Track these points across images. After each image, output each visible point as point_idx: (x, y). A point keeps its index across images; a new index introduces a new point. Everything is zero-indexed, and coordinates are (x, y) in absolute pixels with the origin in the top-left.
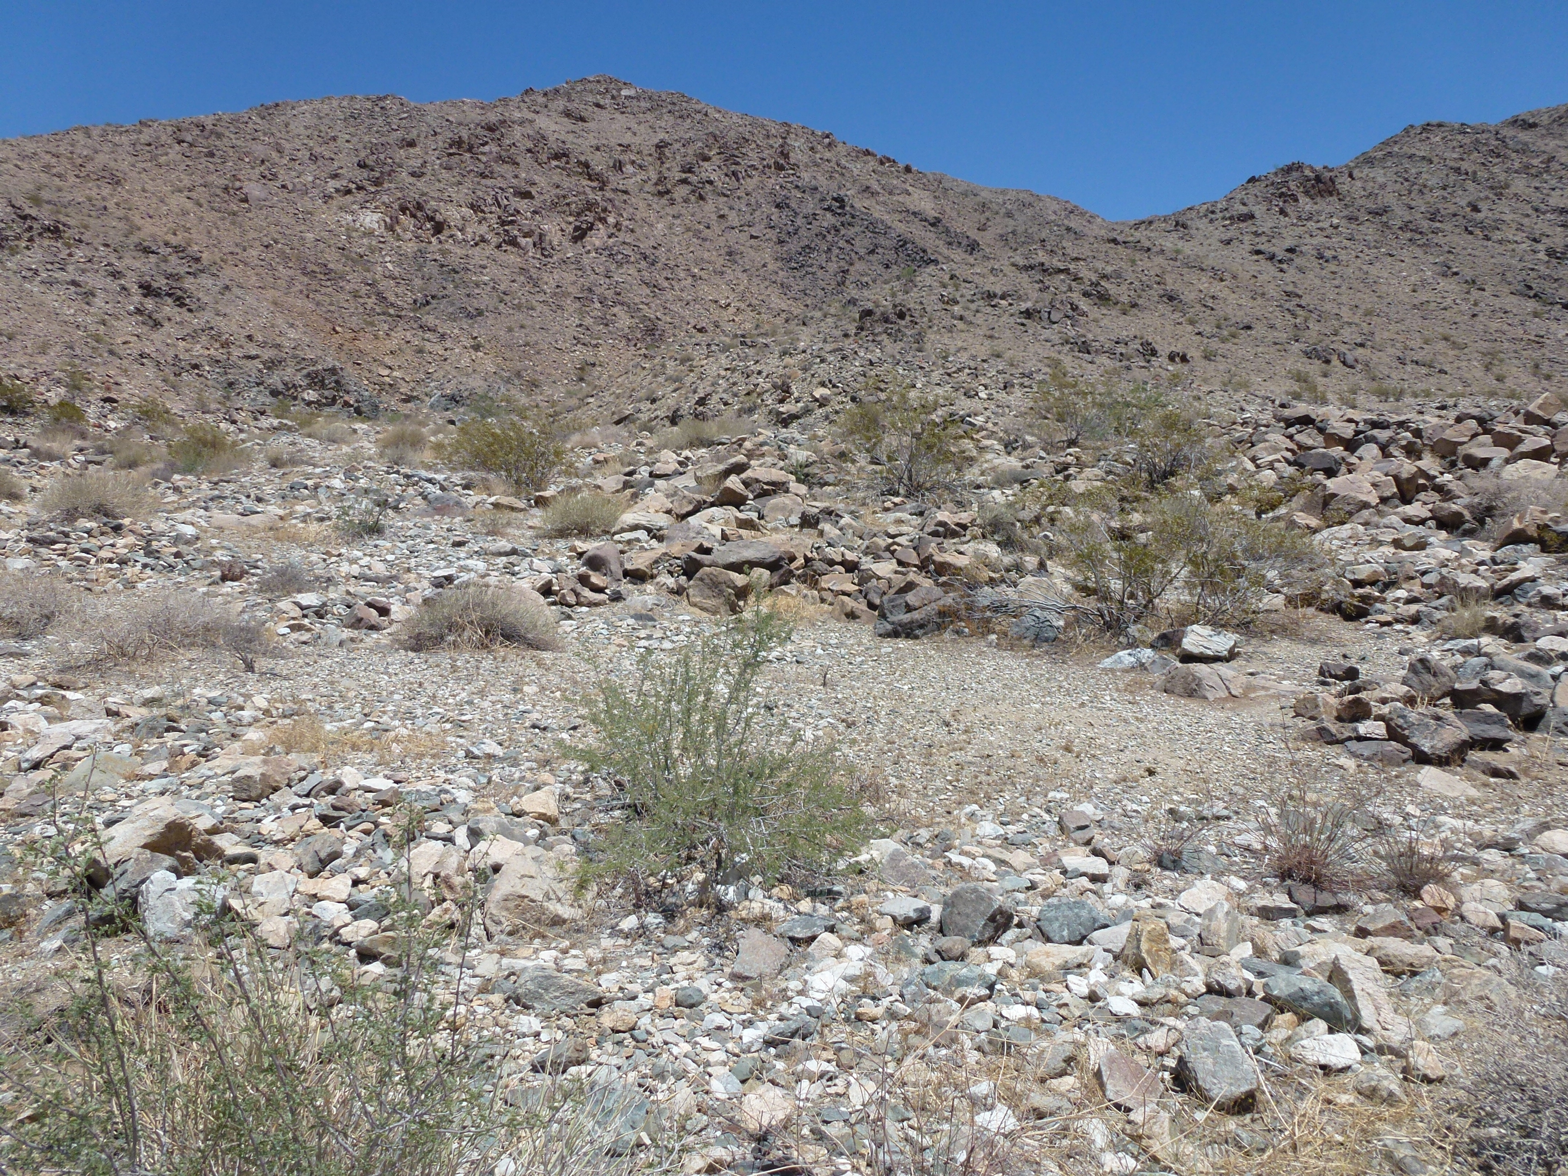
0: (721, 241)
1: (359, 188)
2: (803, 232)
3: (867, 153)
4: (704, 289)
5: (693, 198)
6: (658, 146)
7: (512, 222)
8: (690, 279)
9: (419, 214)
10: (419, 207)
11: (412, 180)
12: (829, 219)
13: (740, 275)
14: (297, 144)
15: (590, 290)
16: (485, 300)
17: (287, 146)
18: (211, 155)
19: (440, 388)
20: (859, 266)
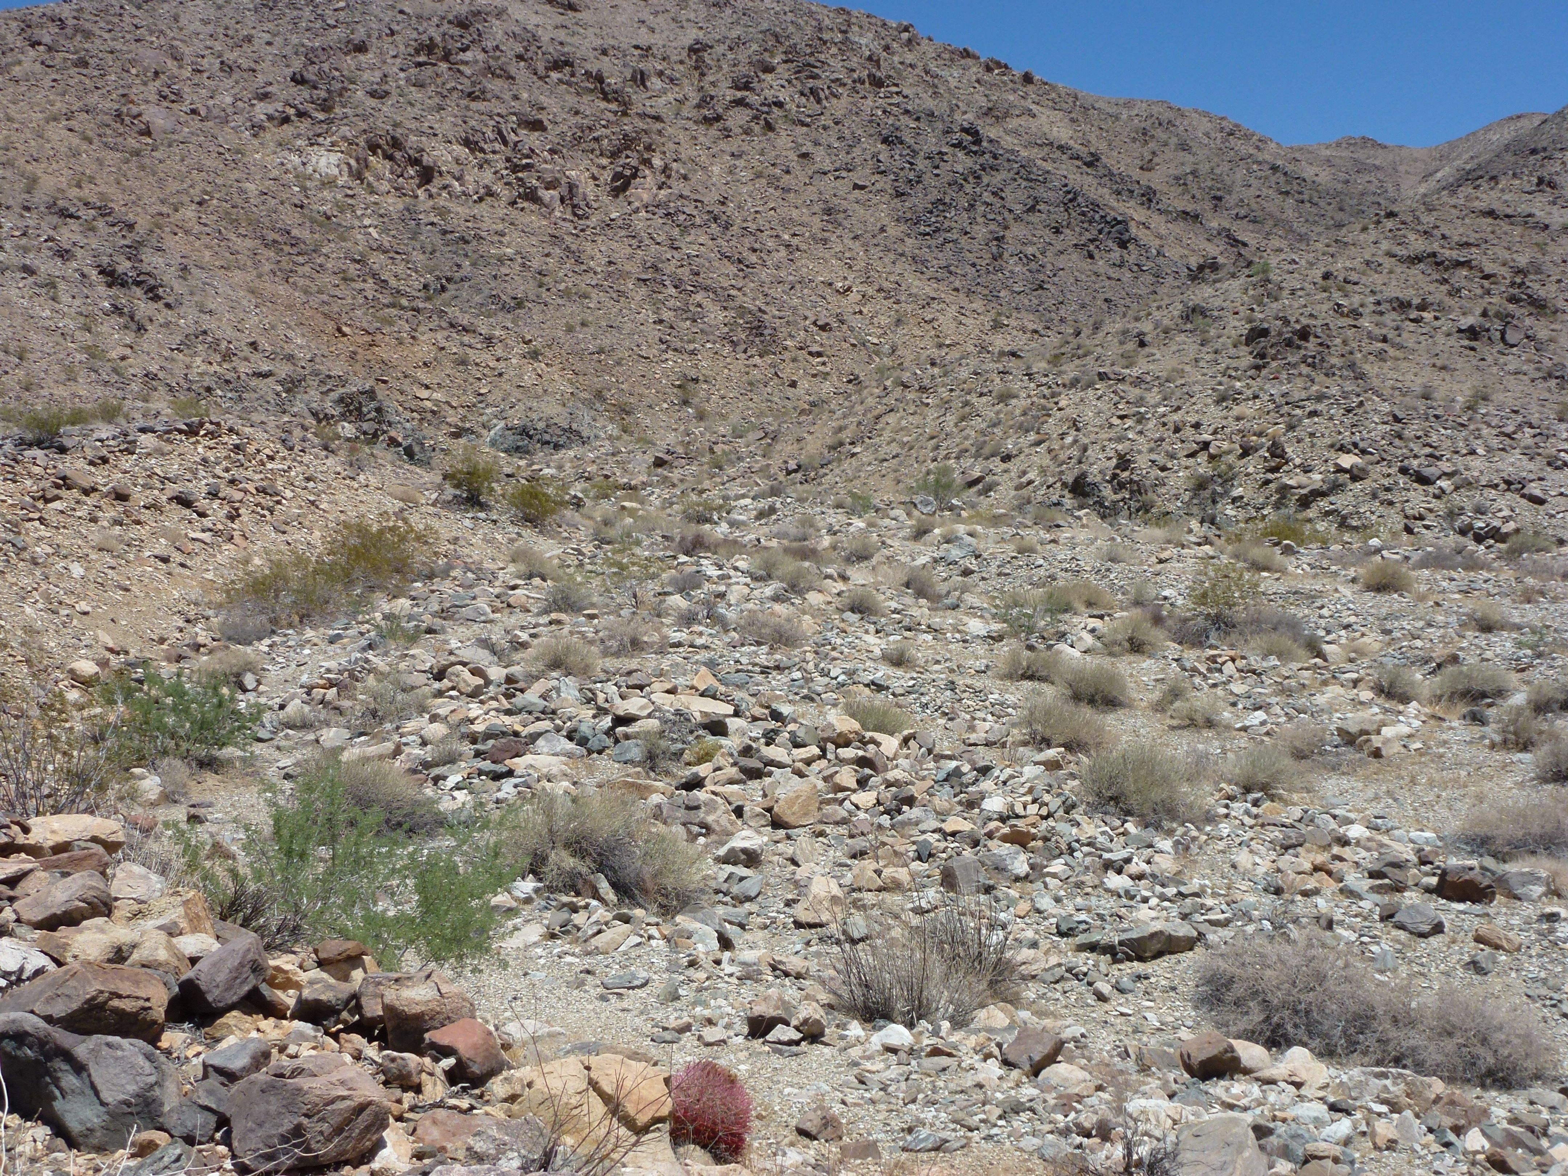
0: (811, 193)
1: (301, 114)
2: (927, 179)
3: (966, 54)
4: (806, 265)
5: (757, 129)
6: (692, 50)
7: (528, 167)
8: (783, 253)
9: (398, 155)
10: (396, 143)
11: (373, 102)
12: (962, 162)
13: (851, 244)
14: (198, 46)
15: (655, 268)
16: (522, 286)
17: (186, 50)
18: (82, 63)
19: (501, 415)
20: (1017, 231)
